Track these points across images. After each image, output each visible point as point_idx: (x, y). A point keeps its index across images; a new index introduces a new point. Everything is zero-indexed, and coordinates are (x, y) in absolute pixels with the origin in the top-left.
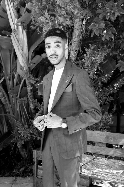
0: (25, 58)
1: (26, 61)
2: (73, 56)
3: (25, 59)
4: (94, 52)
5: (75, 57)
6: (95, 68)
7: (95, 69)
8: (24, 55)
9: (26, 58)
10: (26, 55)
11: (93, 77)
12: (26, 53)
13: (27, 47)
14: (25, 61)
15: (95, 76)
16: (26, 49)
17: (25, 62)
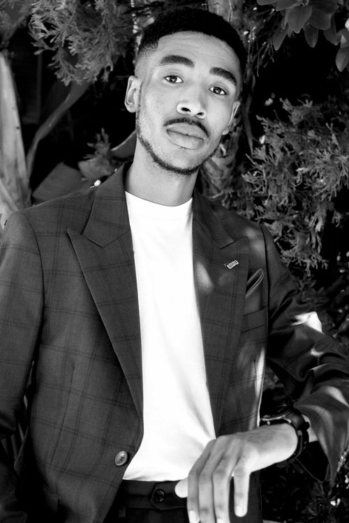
0: (10, 181)
1: (16, 196)
2: (214, 166)
3: (13, 184)
4: (305, 138)
5: (227, 171)
6: (313, 218)
7: (317, 222)
8: (9, 166)
9: (17, 184)
10: (16, 166)
11: (308, 261)
12: (16, 161)
13: (19, 133)
14: (10, 194)
15: (320, 258)
16: (16, 143)
17: (11, 201)
